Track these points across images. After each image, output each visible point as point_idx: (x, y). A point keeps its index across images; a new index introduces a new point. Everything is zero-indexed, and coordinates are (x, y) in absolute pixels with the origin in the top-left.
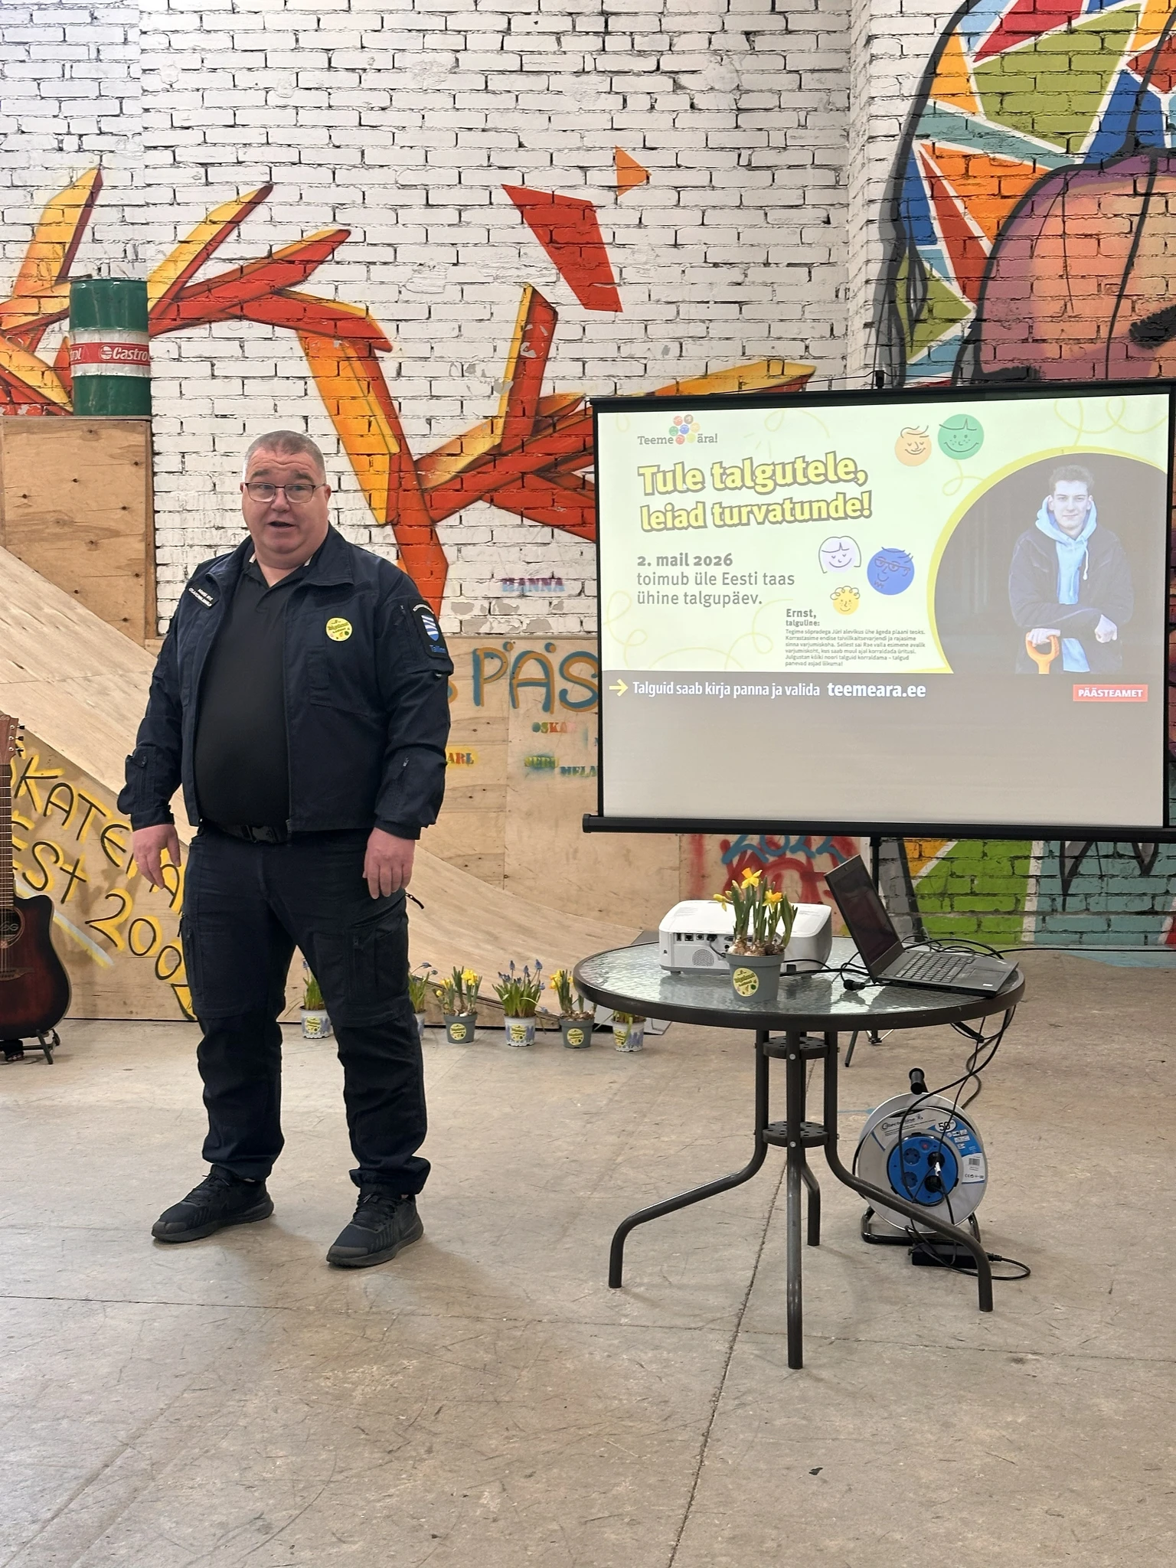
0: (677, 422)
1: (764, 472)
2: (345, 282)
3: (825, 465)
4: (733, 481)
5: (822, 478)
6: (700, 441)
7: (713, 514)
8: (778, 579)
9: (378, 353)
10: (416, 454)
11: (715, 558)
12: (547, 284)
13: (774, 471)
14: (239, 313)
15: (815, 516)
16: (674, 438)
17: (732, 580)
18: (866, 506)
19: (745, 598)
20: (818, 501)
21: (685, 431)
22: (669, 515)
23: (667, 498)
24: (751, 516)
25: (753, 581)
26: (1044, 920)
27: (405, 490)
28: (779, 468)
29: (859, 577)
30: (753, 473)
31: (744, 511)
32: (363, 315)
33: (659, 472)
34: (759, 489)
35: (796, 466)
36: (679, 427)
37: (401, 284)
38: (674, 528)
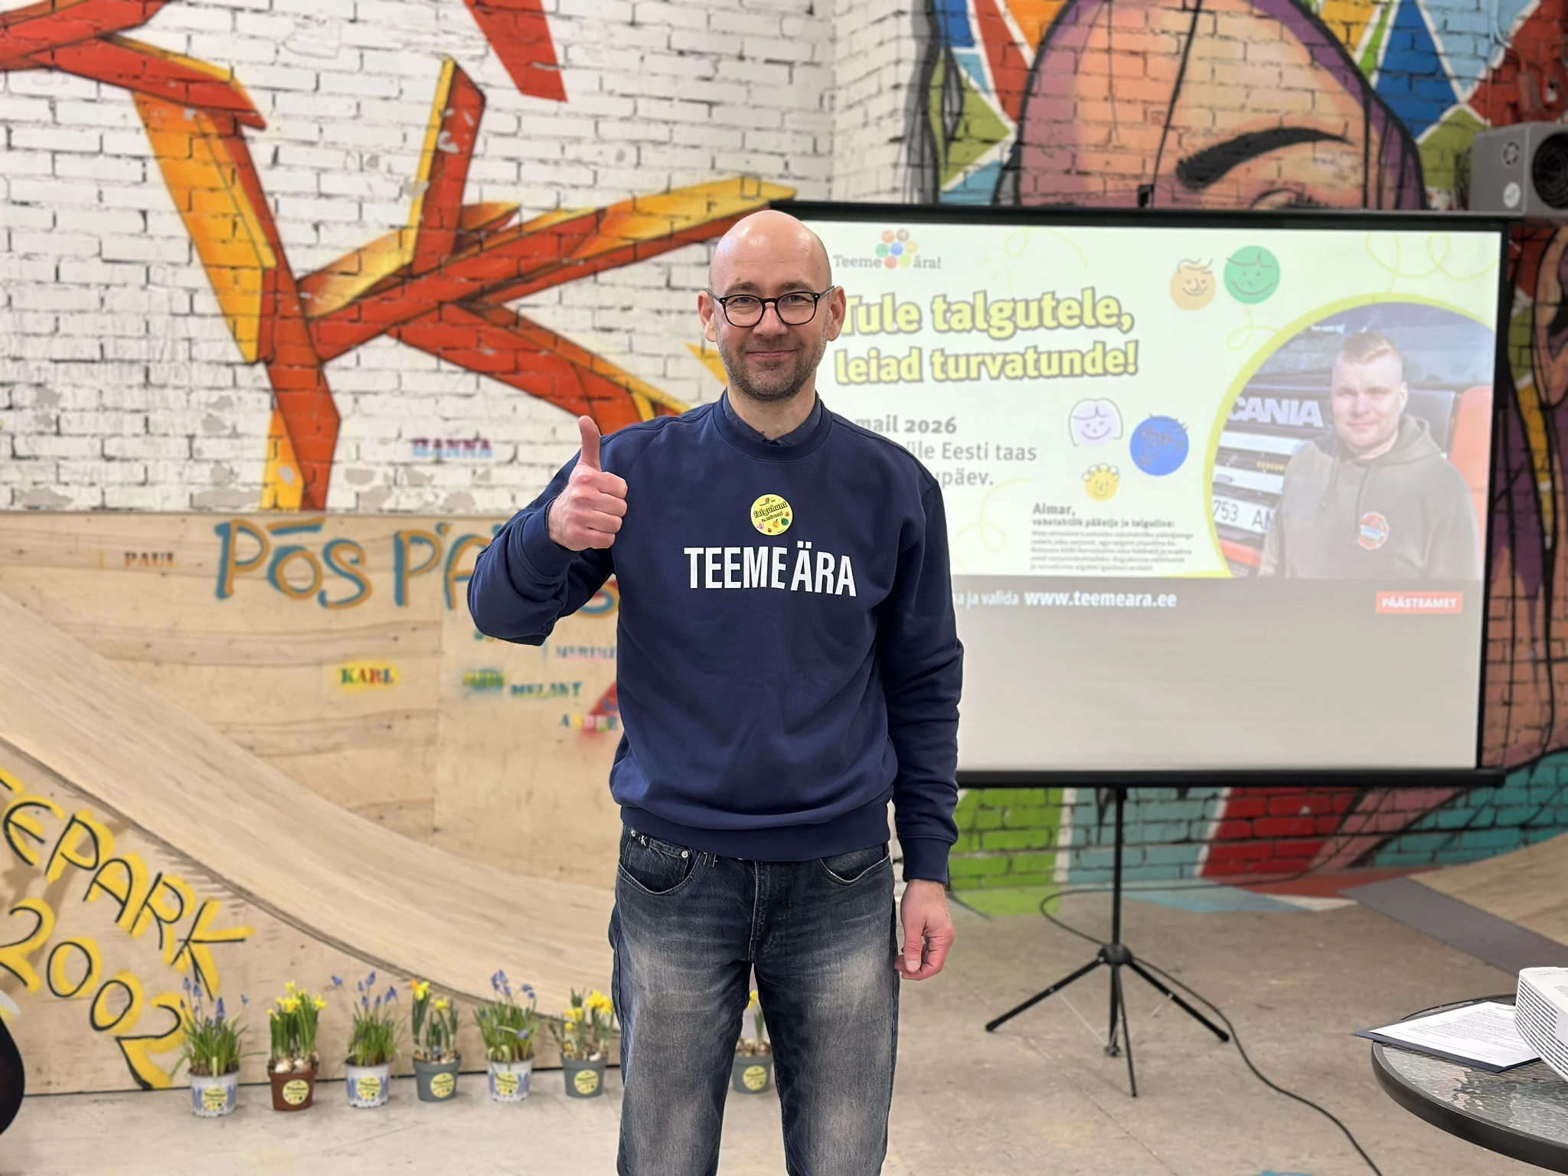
0: (888, 237)
1: (1001, 310)
2: (201, 32)
3: (1081, 305)
4: (960, 321)
5: (1076, 321)
6: (917, 264)
7: (932, 364)
8: (1015, 453)
9: (247, 131)
10: (298, 271)
11: (934, 422)
12: (473, 58)
13: (1014, 311)
14: (47, 60)
15: (1066, 371)
16: (883, 260)
17: (955, 453)
18: (1131, 359)
19: (971, 477)
20: (1070, 352)
21: (897, 251)
22: (873, 363)
23: (872, 341)
24: (983, 369)
25: (982, 453)
26: (1078, 856)
27: (283, 317)
28: (1021, 307)
29: (1119, 453)
30: (986, 312)
31: (974, 361)
32: (226, 77)
33: (860, 304)
34: (994, 332)
35: (1043, 304)
36: (889, 246)
37: (279, 41)
38: (879, 381)
